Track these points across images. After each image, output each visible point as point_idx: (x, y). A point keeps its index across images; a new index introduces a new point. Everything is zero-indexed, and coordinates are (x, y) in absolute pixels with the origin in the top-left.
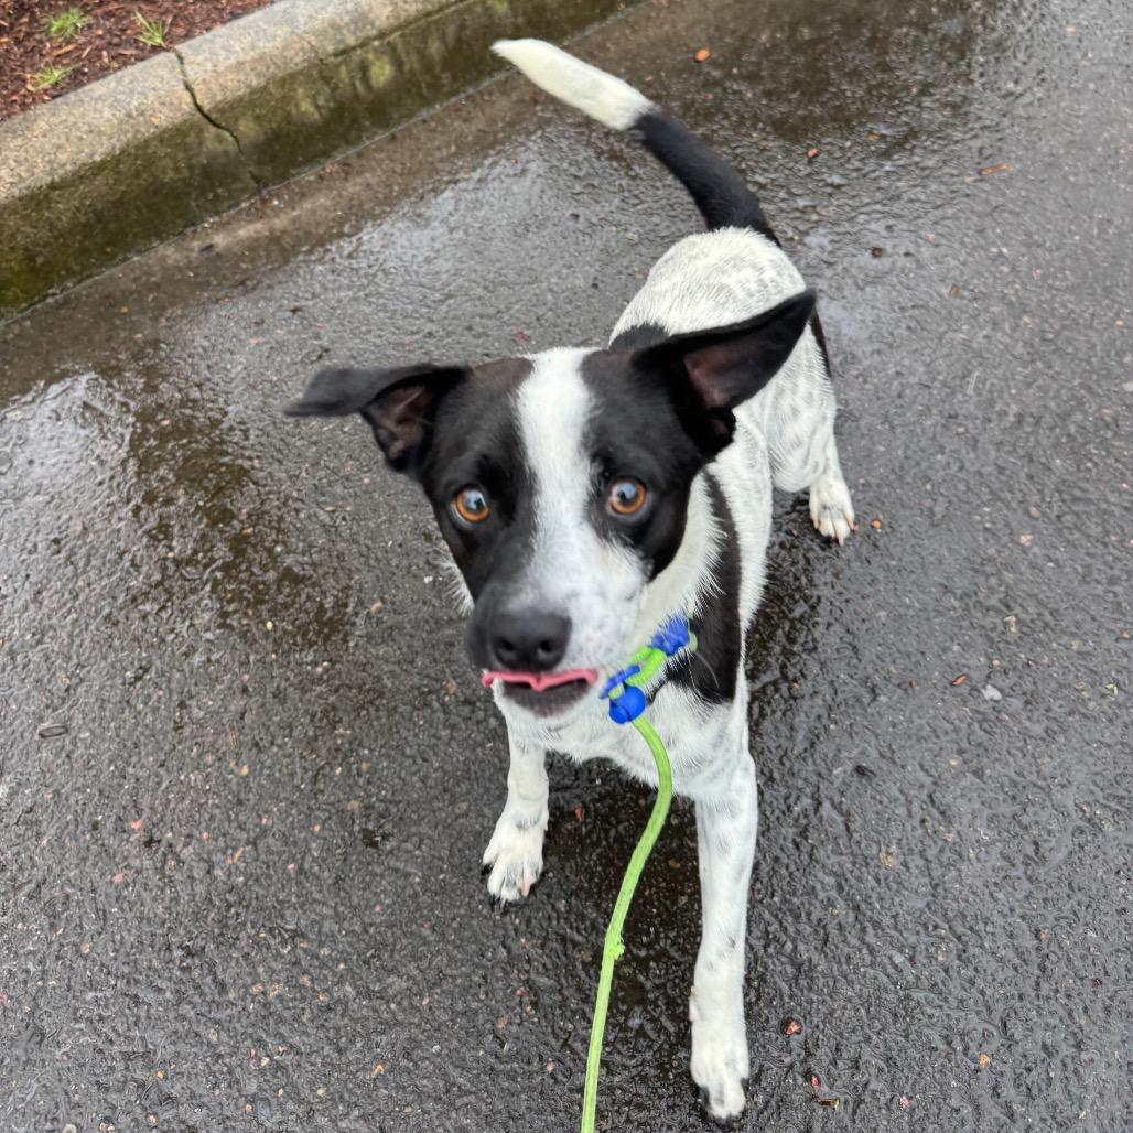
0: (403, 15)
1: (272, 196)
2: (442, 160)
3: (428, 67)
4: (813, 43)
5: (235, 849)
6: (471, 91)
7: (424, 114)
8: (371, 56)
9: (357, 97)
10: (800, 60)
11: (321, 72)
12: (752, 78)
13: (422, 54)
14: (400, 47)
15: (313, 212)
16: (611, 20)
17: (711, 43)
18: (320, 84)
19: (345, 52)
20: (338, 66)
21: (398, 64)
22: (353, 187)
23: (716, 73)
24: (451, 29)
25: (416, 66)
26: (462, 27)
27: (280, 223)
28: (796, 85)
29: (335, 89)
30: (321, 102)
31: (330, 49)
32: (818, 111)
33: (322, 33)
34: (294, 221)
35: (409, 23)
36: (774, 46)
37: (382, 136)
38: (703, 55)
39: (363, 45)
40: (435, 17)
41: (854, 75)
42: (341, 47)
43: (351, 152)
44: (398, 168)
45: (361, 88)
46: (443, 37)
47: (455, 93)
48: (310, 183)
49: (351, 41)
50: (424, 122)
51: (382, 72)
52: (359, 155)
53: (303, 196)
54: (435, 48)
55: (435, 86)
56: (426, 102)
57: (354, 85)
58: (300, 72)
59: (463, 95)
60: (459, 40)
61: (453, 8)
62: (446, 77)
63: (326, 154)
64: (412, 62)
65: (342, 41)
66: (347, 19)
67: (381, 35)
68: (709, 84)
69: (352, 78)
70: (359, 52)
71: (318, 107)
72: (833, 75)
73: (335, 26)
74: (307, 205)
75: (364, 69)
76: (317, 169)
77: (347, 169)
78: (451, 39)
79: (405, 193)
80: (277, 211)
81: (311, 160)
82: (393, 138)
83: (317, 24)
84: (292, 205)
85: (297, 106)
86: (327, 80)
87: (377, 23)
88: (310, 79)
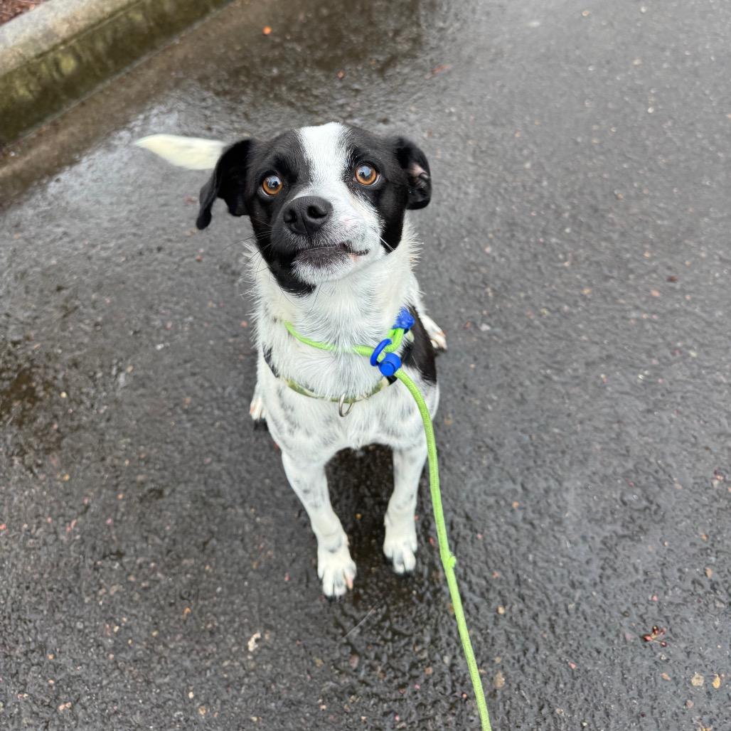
0: (77, 29)
1: (9, 151)
2: (117, 111)
3: (98, 58)
4: (330, 16)
5: (70, 522)
6: (128, 69)
7: (100, 87)
8: (60, 56)
9: (55, 82)
10: (324, 27)
11: (29, 69)
12: (299, 39)
13: (92, 50)
14: (78, 48)
15: (39, 155)
16: (208, 19)
17: (270, 24)
18: (29, 77)
19: (42, 55)
20: (39, 64)
21: (78, 58)
22: (62, 137)
23: (278, 40)
24: (109, 34)
25: (91, 59)
26: (115, 31)
27: (18, 165)
28: (324, 40)
29: (40, 79)
30: (32, 87)
31: (32, 54)
32: (339, 52)
33: (24, 45)
34: (27, 162)
35: (81, 32)
36: (309, 21)
37: (75, 104)
38: (267, 31)
39: (54, 48)
40: (96, 28)
41: (356, 31)
42: (39, 52)
43: (57, 116)
44: (89, 120)
45: (56, 76)
46: (104, 39)
47: (117, 72)
48: (33, 139)
49: (45, 47)
50: (102, 92)
51: (69, 65)
52: (63, 118)
53: (30, 147)
54: (100, 46)
55: (104, 69)
56: (99, 79)
57: (52, 76)
58: (15, 71)
59: (123, 74)
60: (115, 40)
61: (108, 21)
62: (110, 63)
63: (41, 120)
64: (87, 57)
65: (39, 48)
66: (40, 35)
67: (64, 42)
68: (274, 46)
69: (50, 71)
70: (51, 54)
71: (31, 91)
72: (345, 33)
73: (33, 40)
74: (34, 152)
75: (57, 64)
76: (37, 130)
77: (56, 127)
78: (109, 40)
79: (96, 135)
80: (14, 159)
81: (31, 125)
82: (83, 104)
83: (21, 40)
84: (24, 154)
85: (17, 92)
86: (34, 74)
87: (61, 35)
88: (22, 75)
